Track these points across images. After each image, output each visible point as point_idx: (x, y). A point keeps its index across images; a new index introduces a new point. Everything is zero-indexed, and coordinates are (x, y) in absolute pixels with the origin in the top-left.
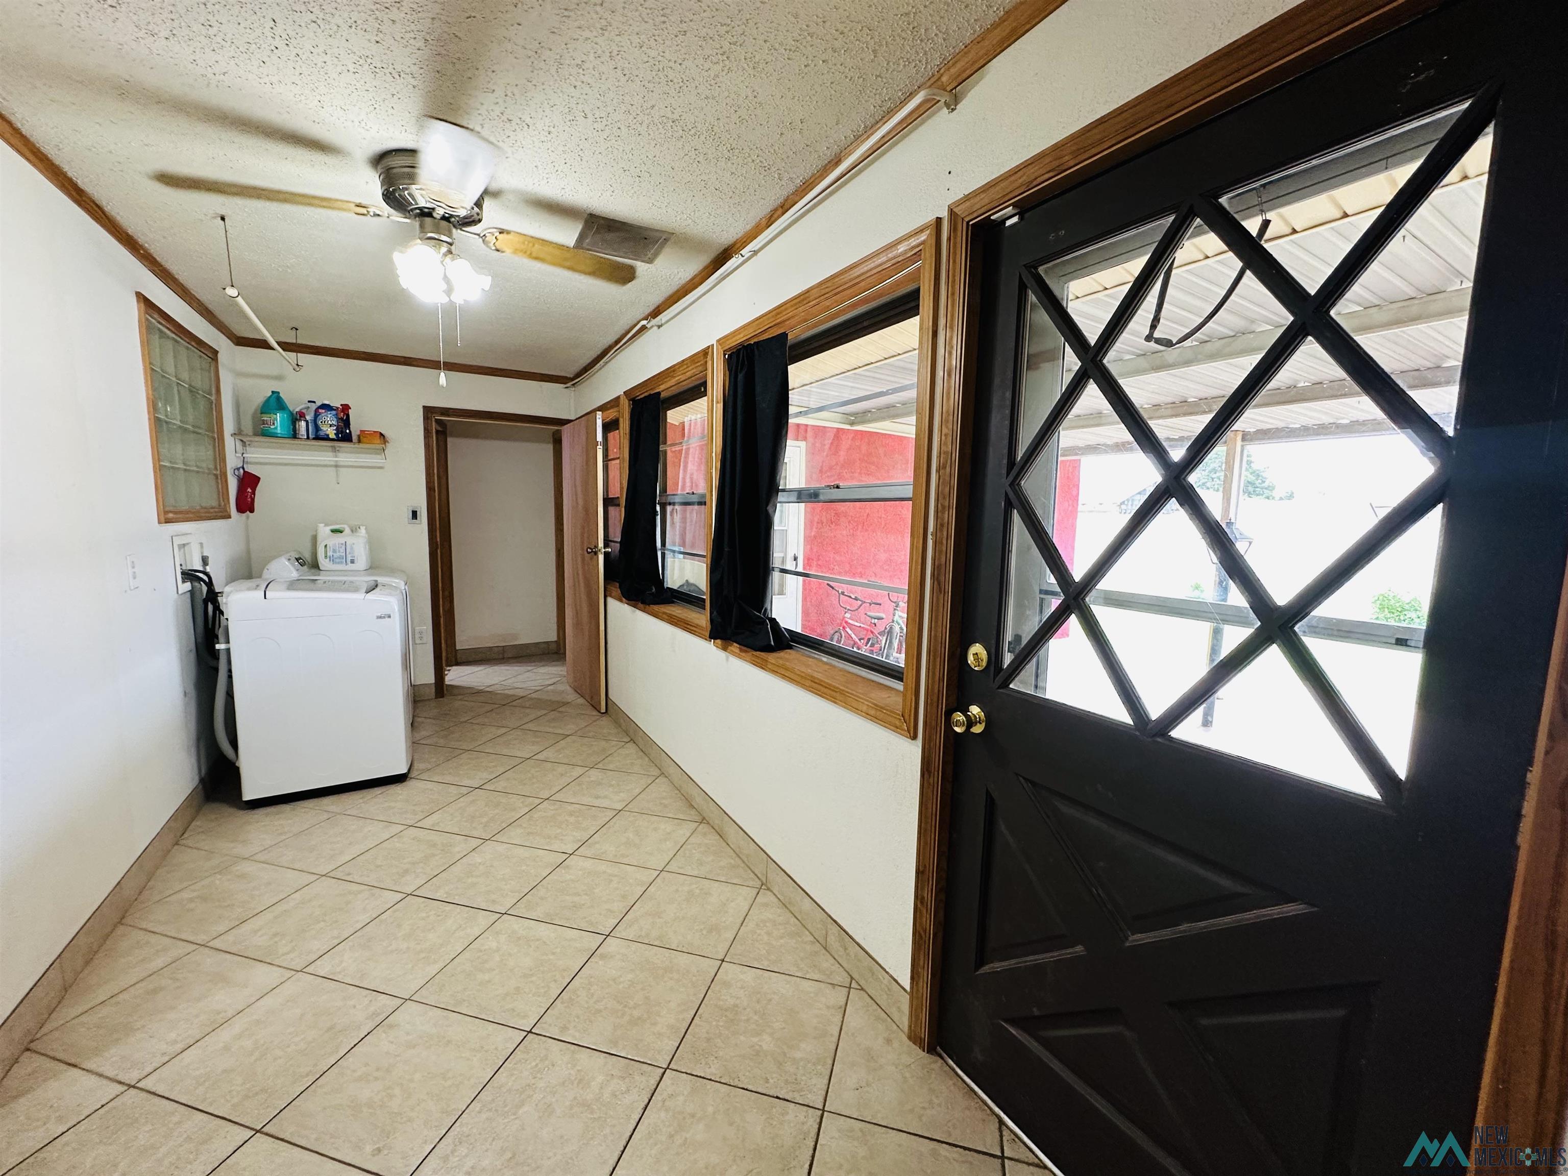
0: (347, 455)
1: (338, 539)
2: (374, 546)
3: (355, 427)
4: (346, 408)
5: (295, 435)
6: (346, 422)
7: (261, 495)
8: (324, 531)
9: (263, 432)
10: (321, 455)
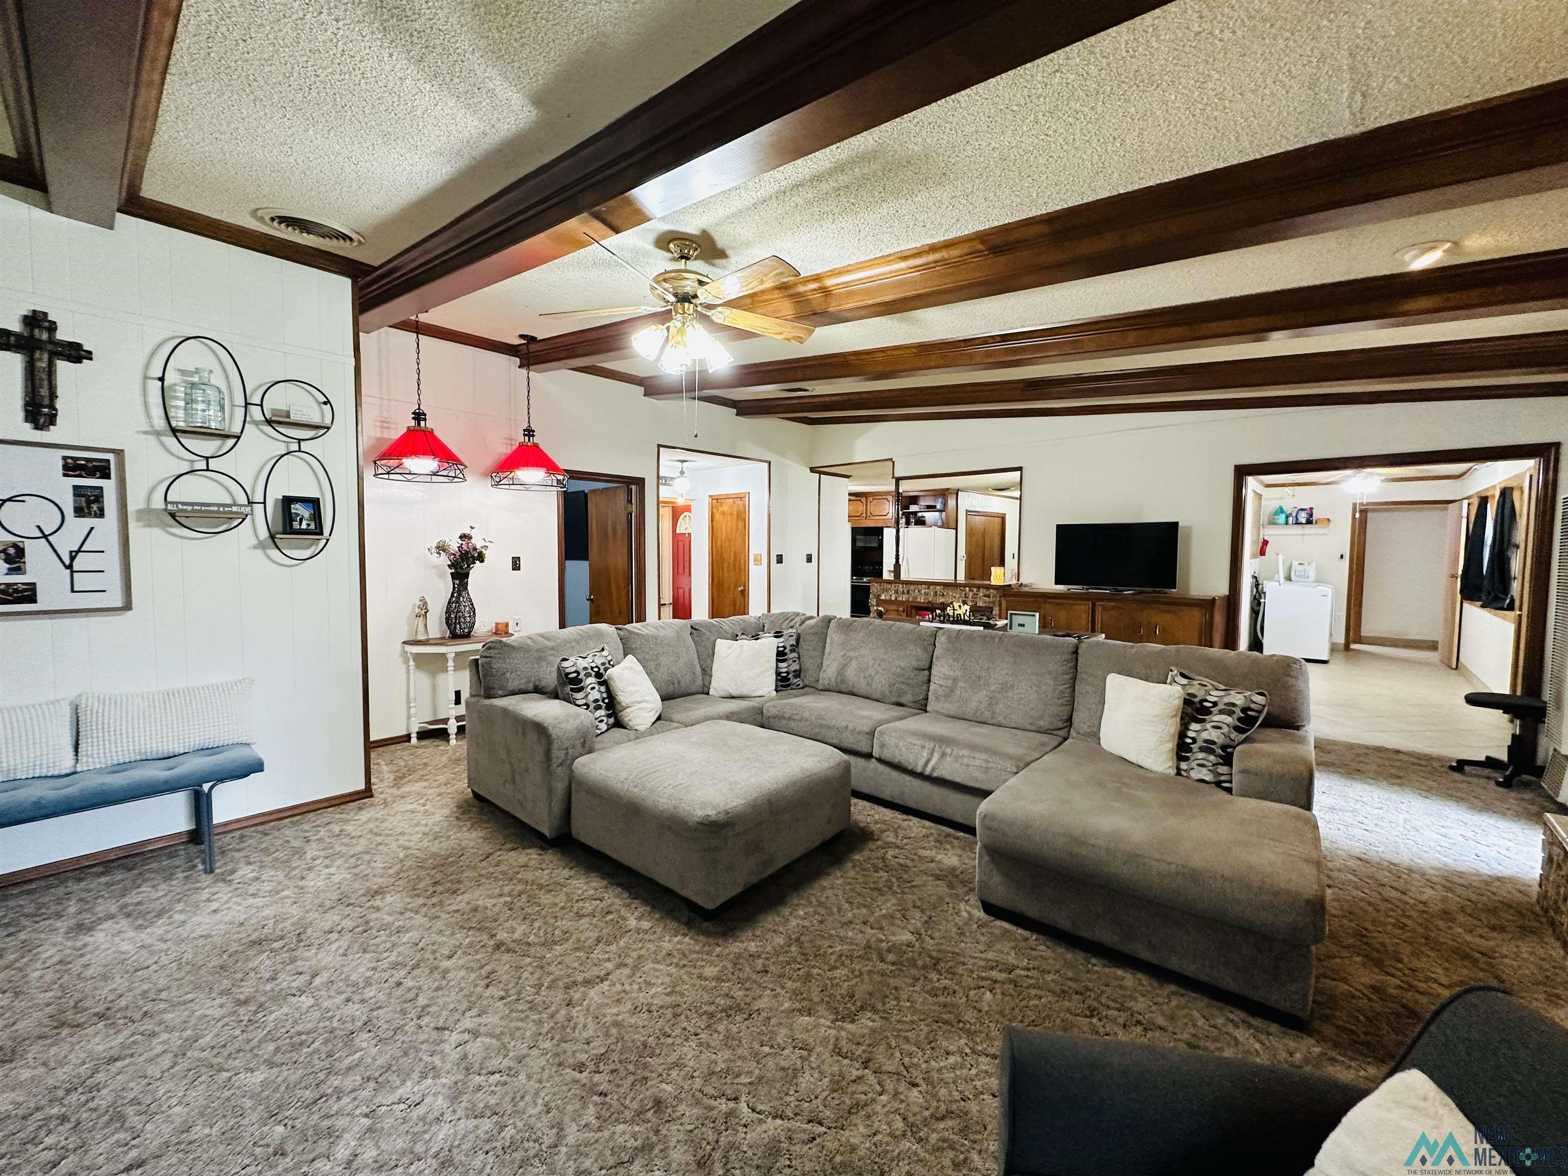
0: (1309, 529)
1: (1301, 567)
2: (1318, 571)
3: (1314, 518)
4: (1311, 509)
5: (1287, 523)
6: (1311, 516)
7: (1269, 548)
8: (1295, 563)
9: (1272, 522)
10: (1298, 530)
